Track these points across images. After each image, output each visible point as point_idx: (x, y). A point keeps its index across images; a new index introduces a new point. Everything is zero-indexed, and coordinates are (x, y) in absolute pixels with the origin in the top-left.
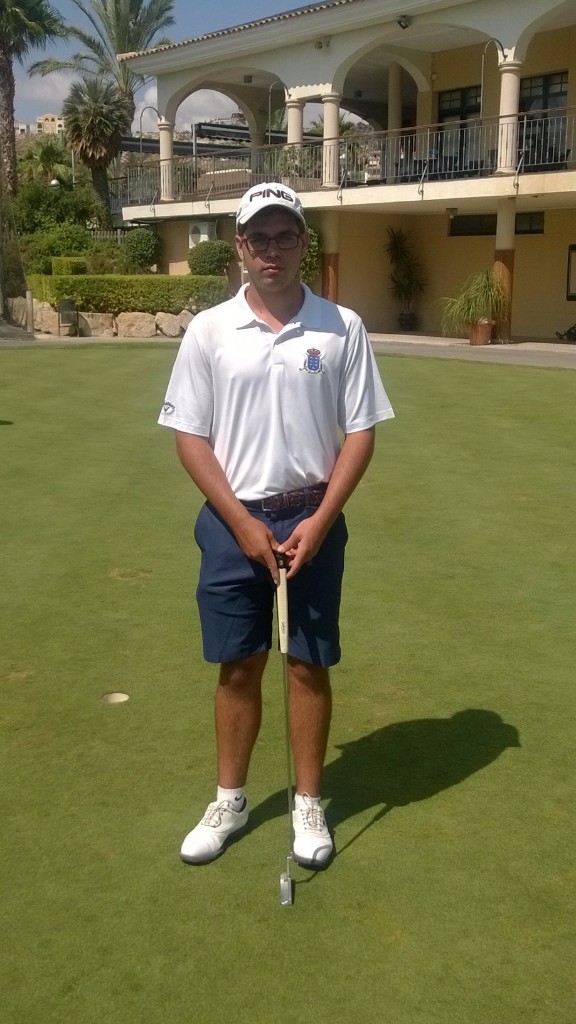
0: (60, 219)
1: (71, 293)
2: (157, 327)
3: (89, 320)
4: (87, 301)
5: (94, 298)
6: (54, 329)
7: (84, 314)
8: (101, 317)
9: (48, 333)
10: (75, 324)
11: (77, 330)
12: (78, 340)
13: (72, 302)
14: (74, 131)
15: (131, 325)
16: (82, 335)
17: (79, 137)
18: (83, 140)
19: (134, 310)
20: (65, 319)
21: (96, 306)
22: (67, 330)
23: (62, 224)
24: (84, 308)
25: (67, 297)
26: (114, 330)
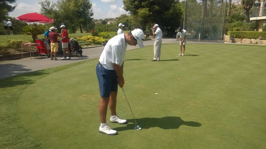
0: (238, 20)
1: (233, 34)
2: (251, 42)
3: (236, 40)
4: (237, 36)
5: (238, 35)
6: (229, 41)
7: (235, 39)
8: (239, 39)
9: (227, 42)
10: (233, 40)
11: (233, 41)
12: (233, 43)
13: (233, 36)
14: (243, 3)
15: (245, 41)
16: (234, 43)
17: (244, 4)
18: (245, 5)
19: (246, 38)
20: (231, 39)
21: (238, 37)
22: (231, 41)
23: (238, 21)
24: (235, 37)
25: (232, 35)
26: (241, 42)
